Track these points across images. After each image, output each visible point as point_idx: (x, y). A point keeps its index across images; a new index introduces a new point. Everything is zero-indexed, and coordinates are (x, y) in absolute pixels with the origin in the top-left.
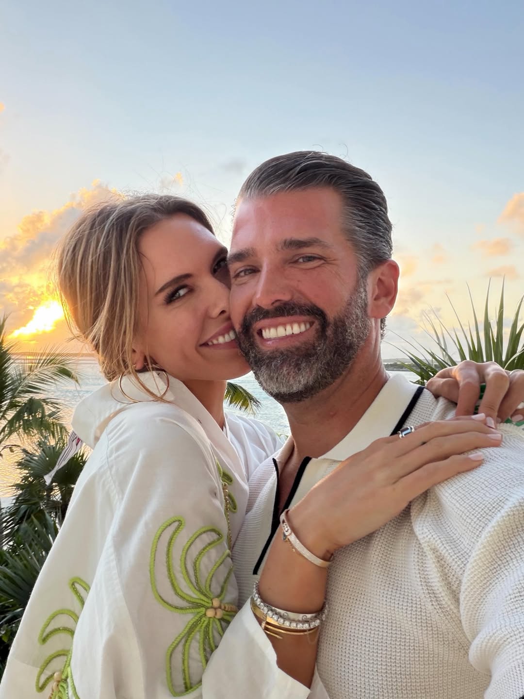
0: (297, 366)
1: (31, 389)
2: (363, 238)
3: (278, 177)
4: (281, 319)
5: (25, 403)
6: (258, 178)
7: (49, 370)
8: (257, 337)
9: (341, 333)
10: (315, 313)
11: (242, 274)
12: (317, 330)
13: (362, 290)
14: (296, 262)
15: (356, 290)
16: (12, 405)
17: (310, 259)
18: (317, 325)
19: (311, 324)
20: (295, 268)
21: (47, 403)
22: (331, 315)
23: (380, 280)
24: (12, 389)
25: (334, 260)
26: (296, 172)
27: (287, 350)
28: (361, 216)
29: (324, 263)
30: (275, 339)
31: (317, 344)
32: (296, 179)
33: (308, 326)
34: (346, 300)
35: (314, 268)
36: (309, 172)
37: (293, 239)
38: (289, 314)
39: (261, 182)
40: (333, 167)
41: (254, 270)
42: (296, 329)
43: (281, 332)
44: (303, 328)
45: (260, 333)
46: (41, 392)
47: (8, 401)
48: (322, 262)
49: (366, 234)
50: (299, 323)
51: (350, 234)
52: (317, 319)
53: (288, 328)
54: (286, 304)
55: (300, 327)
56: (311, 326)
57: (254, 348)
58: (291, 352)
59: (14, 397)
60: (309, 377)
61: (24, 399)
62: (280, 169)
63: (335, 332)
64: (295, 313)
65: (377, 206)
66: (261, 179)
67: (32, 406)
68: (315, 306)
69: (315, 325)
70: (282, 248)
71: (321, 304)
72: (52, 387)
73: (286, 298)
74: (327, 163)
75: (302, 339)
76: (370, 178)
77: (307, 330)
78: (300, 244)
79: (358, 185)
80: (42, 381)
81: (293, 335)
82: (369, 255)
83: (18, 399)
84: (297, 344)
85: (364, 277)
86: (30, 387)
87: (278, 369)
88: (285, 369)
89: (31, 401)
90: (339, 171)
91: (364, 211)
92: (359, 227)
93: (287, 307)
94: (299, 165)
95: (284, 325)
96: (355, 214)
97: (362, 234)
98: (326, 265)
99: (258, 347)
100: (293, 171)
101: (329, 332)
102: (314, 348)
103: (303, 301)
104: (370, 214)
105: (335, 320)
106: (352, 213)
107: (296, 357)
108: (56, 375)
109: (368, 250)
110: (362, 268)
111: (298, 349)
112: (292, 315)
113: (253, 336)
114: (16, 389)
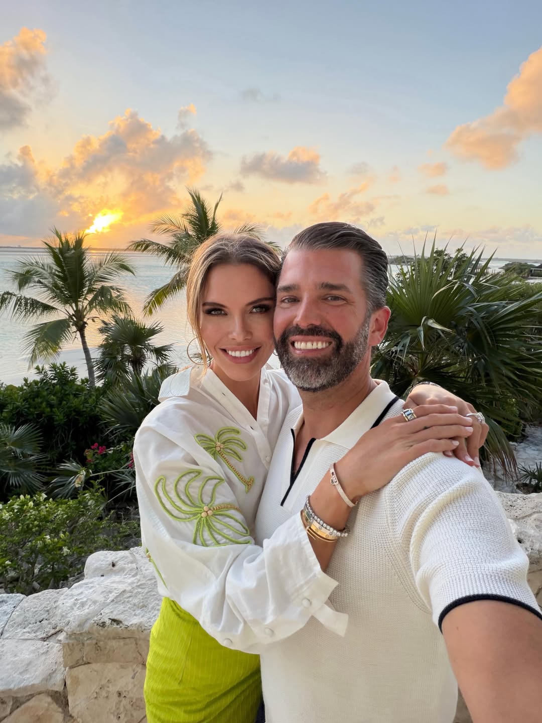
0: (318, 371)
1: (101, 279)
2: (372, 290)
3: (322, 238)
4: (310, 337)
5: (99, 289)
6: (308, 237)
7: (113, 266)
8: (291, 347)
9: (350, 353)
10: (335, 336)
11: (286, 301)
12: (333, 349)
13: (367, 325)
14: (326, 299)
15: (363, 325)
16: (90, 291)
17: (336, 298)
18: (334, 344)
19: (330, 343)
20: (326, 303)
21: (113, 289)
22: (346, 339)
23: (377, 319)
24: (89, 280)
25: (353, 302)
26: (336, 237)
27: (312, 359)
28: (373, 274)
29: (345, 304)
30: (304, 350)
31: (332, 358)
32: (335, 242)
33: (328, 344)
34: (356, 331)
35: (338, 306)
36: (345, 238)
37: (328, 283)
38: (317, 334)
39: (310, 240)
40: (359, 237)
41: (295, 300)
42: (320, 346)
43: (309, 346)
44: (324, 345)
45: (293, 344)
46: (109, 281)
47: (87, 288)
48: (345, 302)
49: (374, 287)
50: (322, 342)
51: (364, 286)
52: (335, 341)
53: (315, 344)
54: (316, 327)
55: (322, 344)
56: (329, 345)
57: (288, 353)
58: (314, 360)
59: (91, 284)
60: (324, 380)
61: (98, 286)
62: (326, 233)
63: (346, 352)
64: (322, 335)
65: (383, 269)
66: (310, 237)
67: (103, 291)
68: (335, 332)
69: (332, 344)
70: (320, 289)
71: (340, 332)
72: (116, 279)
73: (317, 323)
74: (357, 233)
75: (323, 353)
76: (381, 248)
77: (326, 347)
78: (333, 287)
79: (373, 252)
80: (110, 274)
81: (317, 350)
82: (374, 302)
83: (94, 286)
84: (319, 356)
85: (369, 317)
86: (101, 278)
87: (304, 372)
88: (309, 373)
89: (103, 287)
90: (363, 240)
91: (375, 271)
92: (371, 281)
93: (317, 330)
94: (339, 231)
95: (312, 341)
96: (370, 272)
97: (372, 286)
98: (348, 305)
99: (291, 353)
100: (333, 236)
101: (342, 351)
102: (330, 360)
103: (328, 327)
104: (378, 273)
105: (347, 343)
106: (368, 271)
107: (318, 365)
108: (118, 269)
109: (374, 298)
110: (369, 310)
111: (319, 359)
112: (319, 336)
113: (288, 345)
114: (92, 279)
